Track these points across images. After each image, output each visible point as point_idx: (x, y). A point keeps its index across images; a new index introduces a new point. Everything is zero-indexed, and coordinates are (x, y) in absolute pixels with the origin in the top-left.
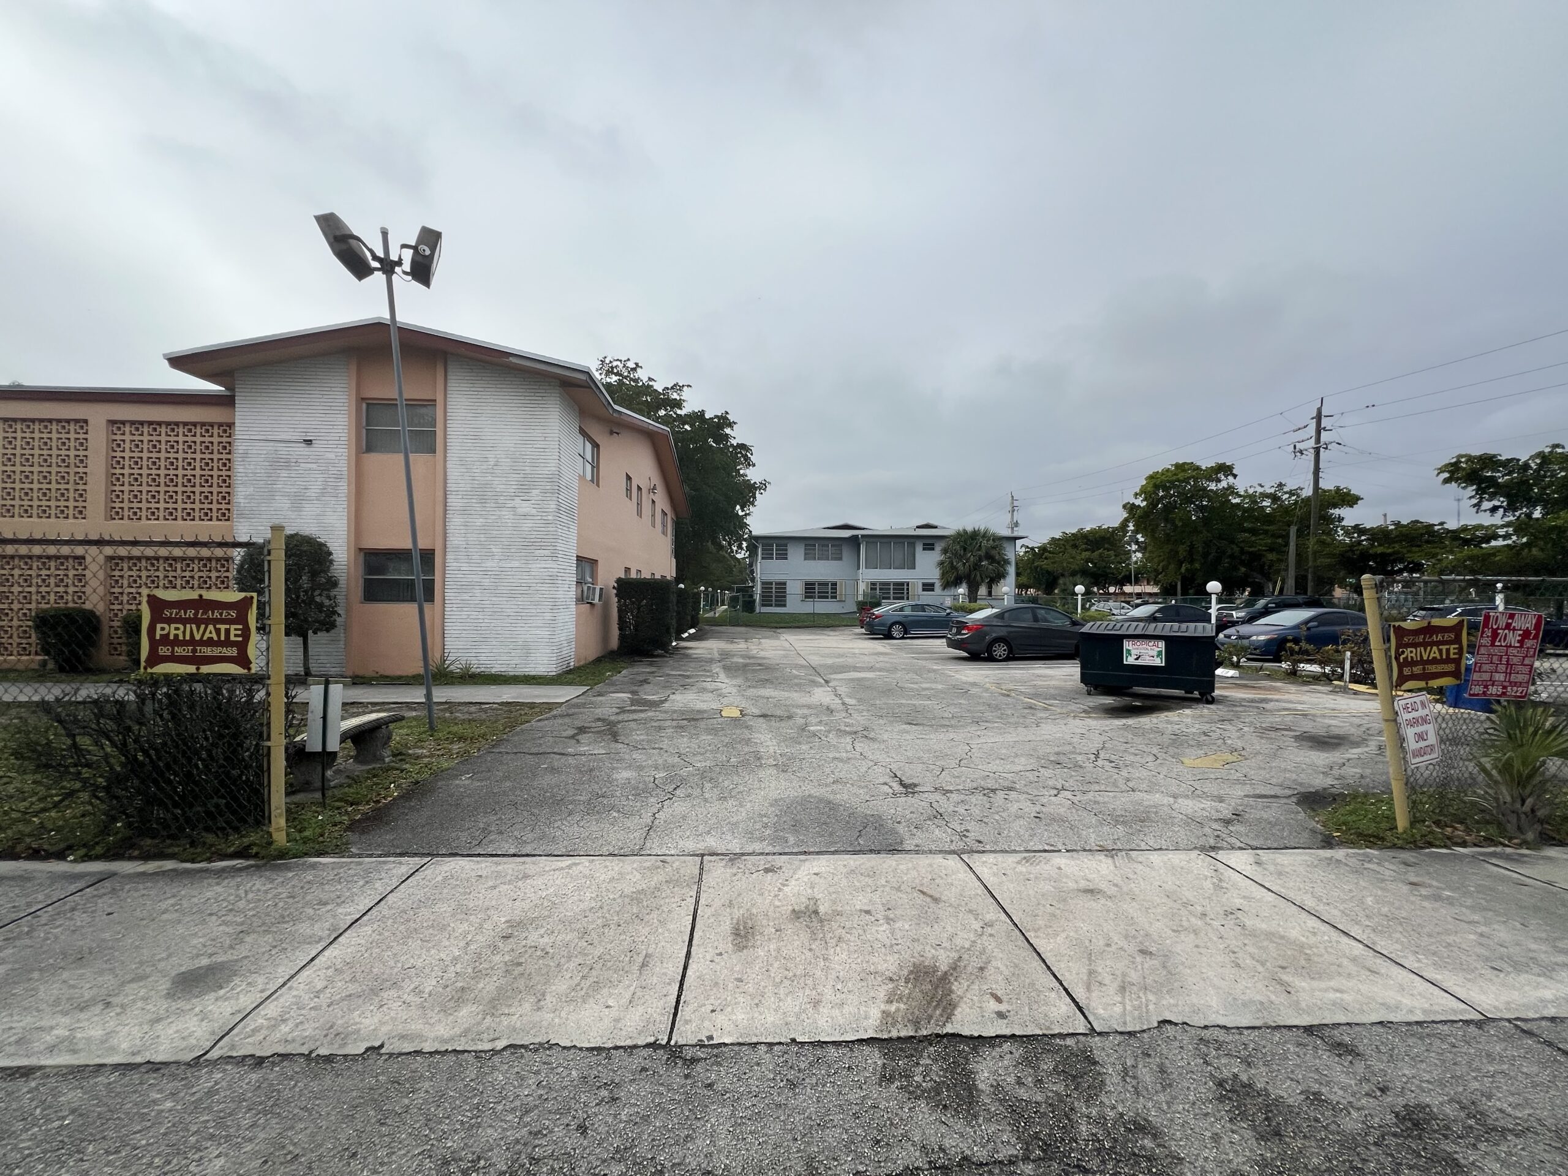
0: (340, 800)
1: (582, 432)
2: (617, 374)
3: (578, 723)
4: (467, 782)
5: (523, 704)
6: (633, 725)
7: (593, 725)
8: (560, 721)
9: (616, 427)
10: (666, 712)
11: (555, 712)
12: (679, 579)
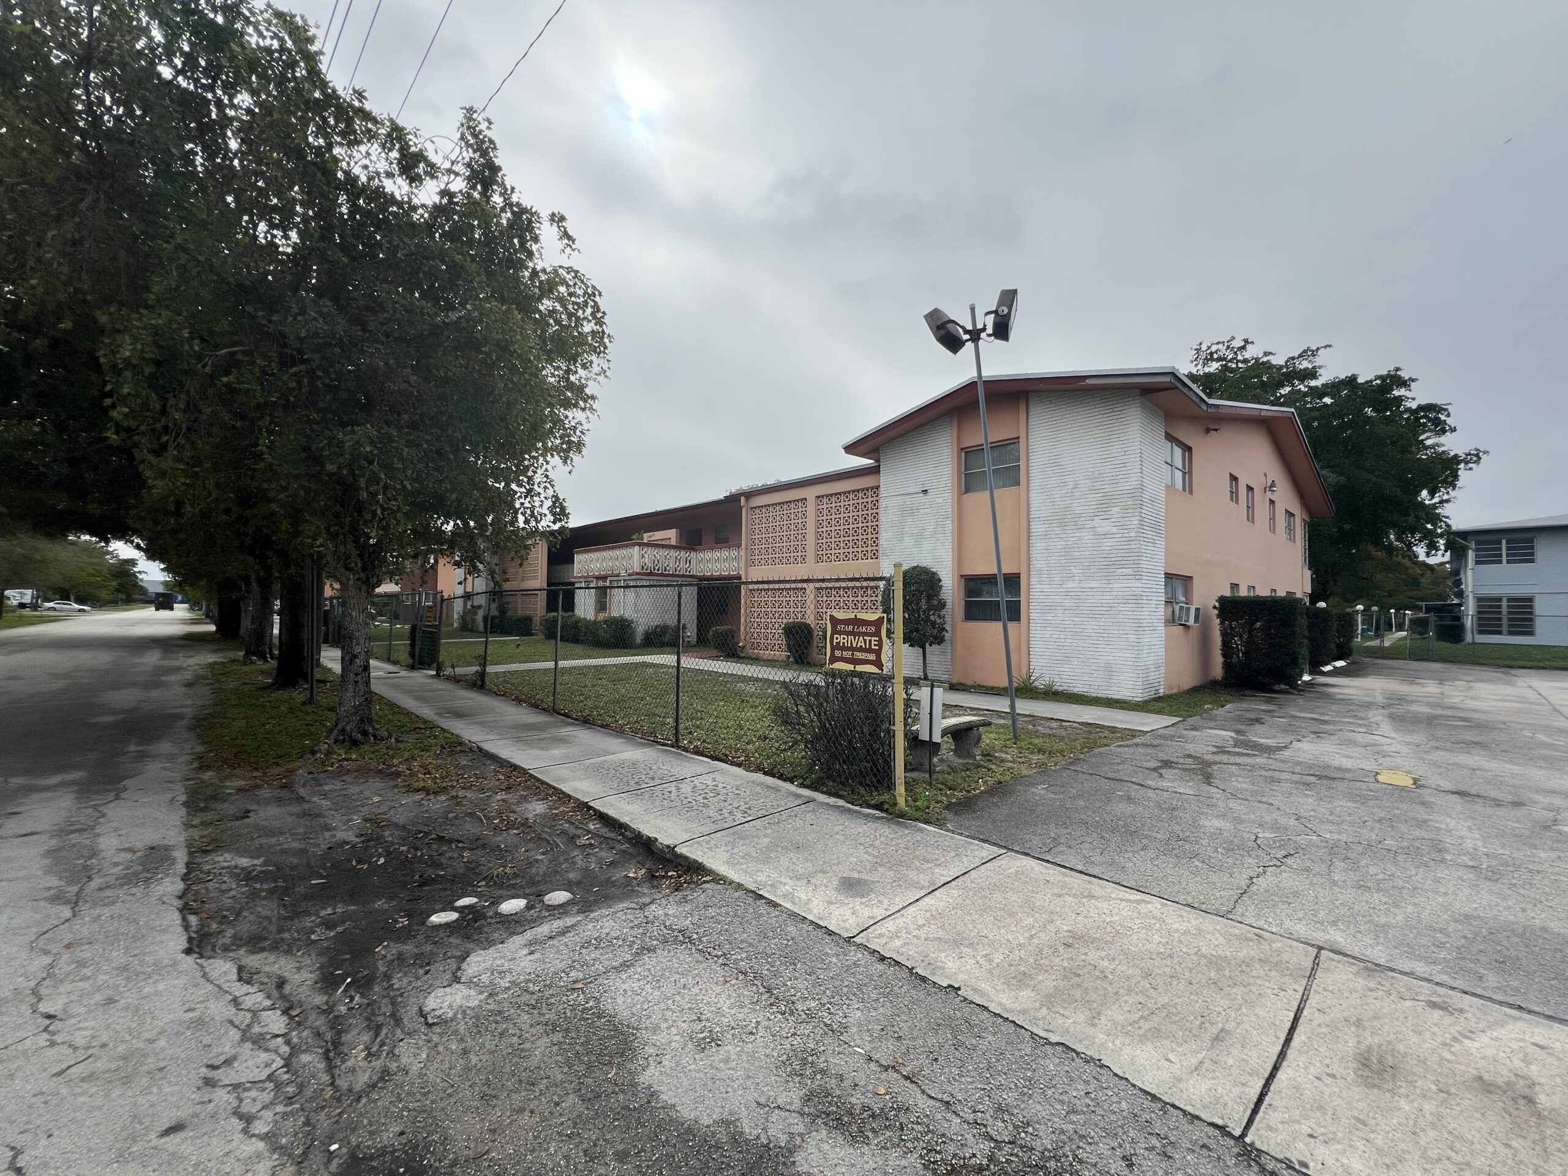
0: (942, 783)
1: (1169, 437)
2: (1219, 359)
3: (1162, 756)
4: (1042, 792)
5: (1103, 727)
6: (1233, 768)
7: (1181, 761)
8: (1141, 750)
9: (1212, 423)
10: (1283, 761)
11: (1137, 740)
12: (1314, 597)
